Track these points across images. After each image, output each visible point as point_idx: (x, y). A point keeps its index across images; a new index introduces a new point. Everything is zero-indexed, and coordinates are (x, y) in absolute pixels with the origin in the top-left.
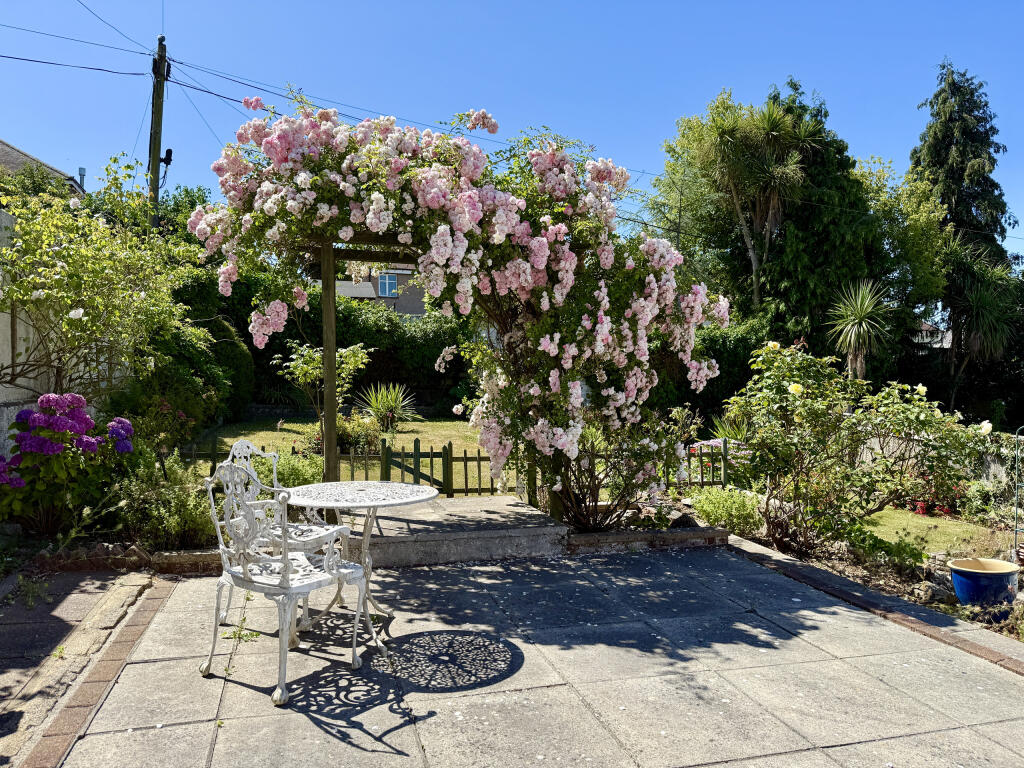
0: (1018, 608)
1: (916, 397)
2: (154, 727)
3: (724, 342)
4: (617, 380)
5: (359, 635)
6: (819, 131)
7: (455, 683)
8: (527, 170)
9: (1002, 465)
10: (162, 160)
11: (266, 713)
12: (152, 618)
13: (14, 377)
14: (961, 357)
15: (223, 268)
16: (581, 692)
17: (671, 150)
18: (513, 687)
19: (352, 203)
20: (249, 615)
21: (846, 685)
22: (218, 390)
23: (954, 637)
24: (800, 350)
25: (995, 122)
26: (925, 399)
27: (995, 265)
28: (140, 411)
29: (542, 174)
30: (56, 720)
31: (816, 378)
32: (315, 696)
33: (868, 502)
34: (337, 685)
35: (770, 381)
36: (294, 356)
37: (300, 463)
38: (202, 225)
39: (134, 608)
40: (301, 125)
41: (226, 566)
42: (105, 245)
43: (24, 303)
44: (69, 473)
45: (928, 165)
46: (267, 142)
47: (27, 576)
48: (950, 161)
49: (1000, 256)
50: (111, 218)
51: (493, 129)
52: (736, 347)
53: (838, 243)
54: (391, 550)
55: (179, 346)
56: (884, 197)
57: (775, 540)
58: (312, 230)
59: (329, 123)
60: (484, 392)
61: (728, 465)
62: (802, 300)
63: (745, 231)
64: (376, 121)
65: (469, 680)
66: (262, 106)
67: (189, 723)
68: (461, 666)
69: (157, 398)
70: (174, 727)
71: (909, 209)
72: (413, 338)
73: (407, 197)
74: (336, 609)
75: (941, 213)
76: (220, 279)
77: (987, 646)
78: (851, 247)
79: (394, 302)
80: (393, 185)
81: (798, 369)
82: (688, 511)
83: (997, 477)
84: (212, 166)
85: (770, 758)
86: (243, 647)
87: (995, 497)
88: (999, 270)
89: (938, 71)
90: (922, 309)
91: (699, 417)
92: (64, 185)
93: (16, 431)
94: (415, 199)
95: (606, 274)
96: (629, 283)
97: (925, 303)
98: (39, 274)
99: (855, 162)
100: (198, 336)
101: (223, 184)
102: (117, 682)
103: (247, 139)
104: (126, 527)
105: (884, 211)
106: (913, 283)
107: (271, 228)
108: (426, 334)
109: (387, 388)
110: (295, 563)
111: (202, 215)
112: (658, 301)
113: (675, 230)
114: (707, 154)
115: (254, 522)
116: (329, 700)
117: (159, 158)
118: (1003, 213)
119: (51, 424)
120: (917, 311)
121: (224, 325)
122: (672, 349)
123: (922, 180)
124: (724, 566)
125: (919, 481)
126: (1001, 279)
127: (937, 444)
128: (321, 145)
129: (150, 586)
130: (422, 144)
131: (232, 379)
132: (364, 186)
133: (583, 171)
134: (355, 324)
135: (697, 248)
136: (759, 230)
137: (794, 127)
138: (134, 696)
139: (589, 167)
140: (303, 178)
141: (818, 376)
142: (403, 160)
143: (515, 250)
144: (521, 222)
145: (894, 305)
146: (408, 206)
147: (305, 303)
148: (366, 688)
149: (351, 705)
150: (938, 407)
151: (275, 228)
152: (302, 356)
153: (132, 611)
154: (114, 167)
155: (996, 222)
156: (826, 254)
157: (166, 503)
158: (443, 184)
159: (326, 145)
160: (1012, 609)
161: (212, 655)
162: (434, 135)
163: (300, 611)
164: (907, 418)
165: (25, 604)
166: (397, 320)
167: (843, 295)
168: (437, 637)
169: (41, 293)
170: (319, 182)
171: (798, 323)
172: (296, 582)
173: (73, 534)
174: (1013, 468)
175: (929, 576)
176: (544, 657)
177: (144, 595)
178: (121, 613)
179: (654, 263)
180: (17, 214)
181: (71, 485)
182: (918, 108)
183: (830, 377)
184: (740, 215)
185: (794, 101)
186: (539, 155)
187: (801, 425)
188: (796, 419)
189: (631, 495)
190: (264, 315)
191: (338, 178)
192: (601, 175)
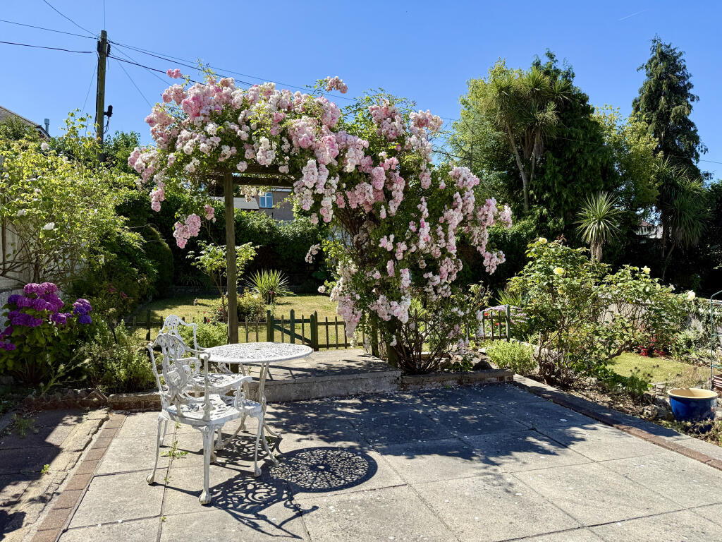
0: (717, 424)
1: (643, 275)
2: (116, 523)
3: (504, 237)
4: (434, 266)
5: (259, 452)
6: (569, 88)
7: (330, 485)
8: (368, 119)
9: (700, 320)
10: (105, 114)
11: (195, 510)
12: (110, 443)
13: (5, 271)
14: (669, 245)
15: (154, 192)
16: (417, 490)
17: (465, 103)
18: (369, 487)
19: (246, 146)
20: (179, 439)
21: (602, 480)
22: (149, 277)
23: (675, 445)
24: (560, 243)
25: (691, 80)
26: (649, 276)
27: (692, 180)
28: (94, 293)
29: (379, 122)
30: (46, 519)
31: (572, 263)
32: (231, 497)
33: (610, 349)
34: (246, 489)
35: (540, 266)
36: (203, 252)
37: (209, 329)
38: (139, 162)
39: (97, 436)
40: (208, 90)
41: (164, 406)
42: (67, 175)
43: (11, 218)
44: (47, 340)
45: (645, 111)
46: (185, 102)
47: (19, 414)
48: (660, 108)
49: (695, 173)
50: (71, 155)
51: (344, 90)
52: (513, 240)
53: (582, 166)
54: (277, 390)
55: (120, 246)
56: (614, 133)
57: (545, 376)
58: (217, 164)
59: (229, 88)
60: (339, 276)
61: (510, 324)
62: (558, 207)
63: (518, 157)
64: (262, 86)
65: (340, 483)
66: (181, 76)
67: (141, 519)
68: (334, 473)
69: (106, 283)
70: (131, 522)
71: (632, 142)
72: (286, 238)
73: (285, 140)
74: (241, 433)
75: (654, 144)
76: (153, 199)
77: (697, 450)
78: (592, 169)
79: (271, 212)
80: (275, 131)
81: (560, 257)
82: (483, 357)
83: (696, 329)
84: (146, 119)
85: (553, 535)
86: (176, 462)
87: (695, 342)
88: (695, 184)
89: (651, 44)
90: (642, 211)
91: (490, 290)
92: (35, 132)
93: (7, 310)
94: (290, 142)
95: (425, 193)
96: (442, 198)
97: (644, 207)
98: (22, 198)
99: (593, 109)
100: (133, 238)
101: (153, 132)
102: (87, 490)
103: (170, 99)
104: (89, 378)
105: (615, 143)
106: (636, 193)
107: (189, 163)
108: (295, 235)
109: (269, 273)
110: (213, 402)
111: (139, 155)
112: (462, 211)
113: (468, 159)
114: (490, 104)
115: (183, 373)
116: (241, 500)
117: (103, 112)
118: (697, 143)
119: (34, 305)
120: (638, 213)
121: (152, 231)
122: (472, 244)
123: (640, 121)
124: (511, 397)
125: (646, 334)
126: (696, 190)
127: (657, 308)
128: (223, 104)
129: (107, 419)
130: (294, 102)
131: (158, 268)
132: (255, 133)
133: (408, 120)
134: (244, 228)
135: (484, 171)
136: (527, 157)
137: (551, 84)
138: (101, 499)
139: (412, 117)
140: (211, 127)
141: (574, 262)
142: (281, 114)
143: (361, 177)
144: (365, 156)
145: (623, 209)
146: (286, 147)
147: (213, 216)
148: (266, 490)
149: (255, 503)
150: (658, 282)
151: (191, 163)
152: (209, 252)
153: (95, 437)
154: (72, 119)
155: (692, 149)
156: (575, 174)
157: (116, 360)
158: (310, 130)
159: (227, 103)
160: (713, 424)
161: (156, 469)
162: (303, 96)
163: (216, 436)
164: (637, 291)
165: (19, 434)
166: (275, 224)
167: (587, 202)
168: (314, 452)
169: (25, 211)
170: (222, 130)
171: (555, 222)
172: (214, 416)
173: (52, 383)
174: (707, 322)
175: (655, 401)
176: (390, 465)
177: (103, 426)
178: (88, 439)
179: (459, 184)
180: (4, 154)
181: (48, 348)
182: (638, 70)
183: (582, 262)
184: (514, 147)
185: (550, 67)
186: (377, 109)
187: (562, 296)
188: (560, 292)
189: (444, 347)
190: (184, 224)
191: (236, 127)
192: (421, 123)
